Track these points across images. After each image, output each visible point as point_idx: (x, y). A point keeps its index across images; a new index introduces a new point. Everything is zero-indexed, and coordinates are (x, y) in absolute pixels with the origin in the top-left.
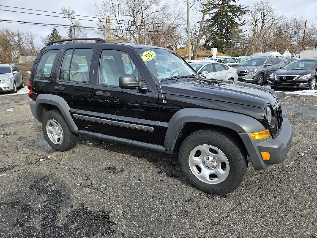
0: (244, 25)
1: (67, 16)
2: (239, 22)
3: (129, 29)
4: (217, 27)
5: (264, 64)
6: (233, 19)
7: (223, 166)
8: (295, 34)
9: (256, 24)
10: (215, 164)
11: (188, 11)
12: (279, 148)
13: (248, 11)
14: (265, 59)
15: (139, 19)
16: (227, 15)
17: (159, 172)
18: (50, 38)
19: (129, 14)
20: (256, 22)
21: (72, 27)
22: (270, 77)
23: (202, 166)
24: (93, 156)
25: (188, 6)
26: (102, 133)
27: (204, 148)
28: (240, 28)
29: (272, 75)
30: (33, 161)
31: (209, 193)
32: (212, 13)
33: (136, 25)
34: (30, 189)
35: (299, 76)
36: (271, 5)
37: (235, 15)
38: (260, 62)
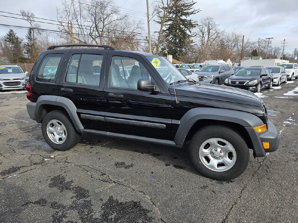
0: (194, 36)
1: (26, 18)
2: (190, 34)
3: (92, 34)
4: (172, 37)
5: (219, 71)
6: (185, 31)
7: (230, 155)
8: (235, 46)
9: (203, 36)
10: (222, 154)
11: (148, 22)
12: (276, 139)
13: (198, 25)
14: (219, 67)
15: (101, 25)
16: (180, 27)
17: (167, 165)
18: (6, 39)
19: (91, 21)
20: (203, 35)
21: (31, 30)
22: (225, 82)
23: (210, 157)
24: (97, 153)
25: (148, 18)
26: (110, 131)
27: (213, 141)
28: (192, 38)
29: (227, 80)
30: (38, 161)
31: (217, 180)
32: (167, 25)
33: (98, 31)
34: (50, 187)
35: (248, 81)
36: (214, 21)
37: (186, 28)
38: (215, 69)
